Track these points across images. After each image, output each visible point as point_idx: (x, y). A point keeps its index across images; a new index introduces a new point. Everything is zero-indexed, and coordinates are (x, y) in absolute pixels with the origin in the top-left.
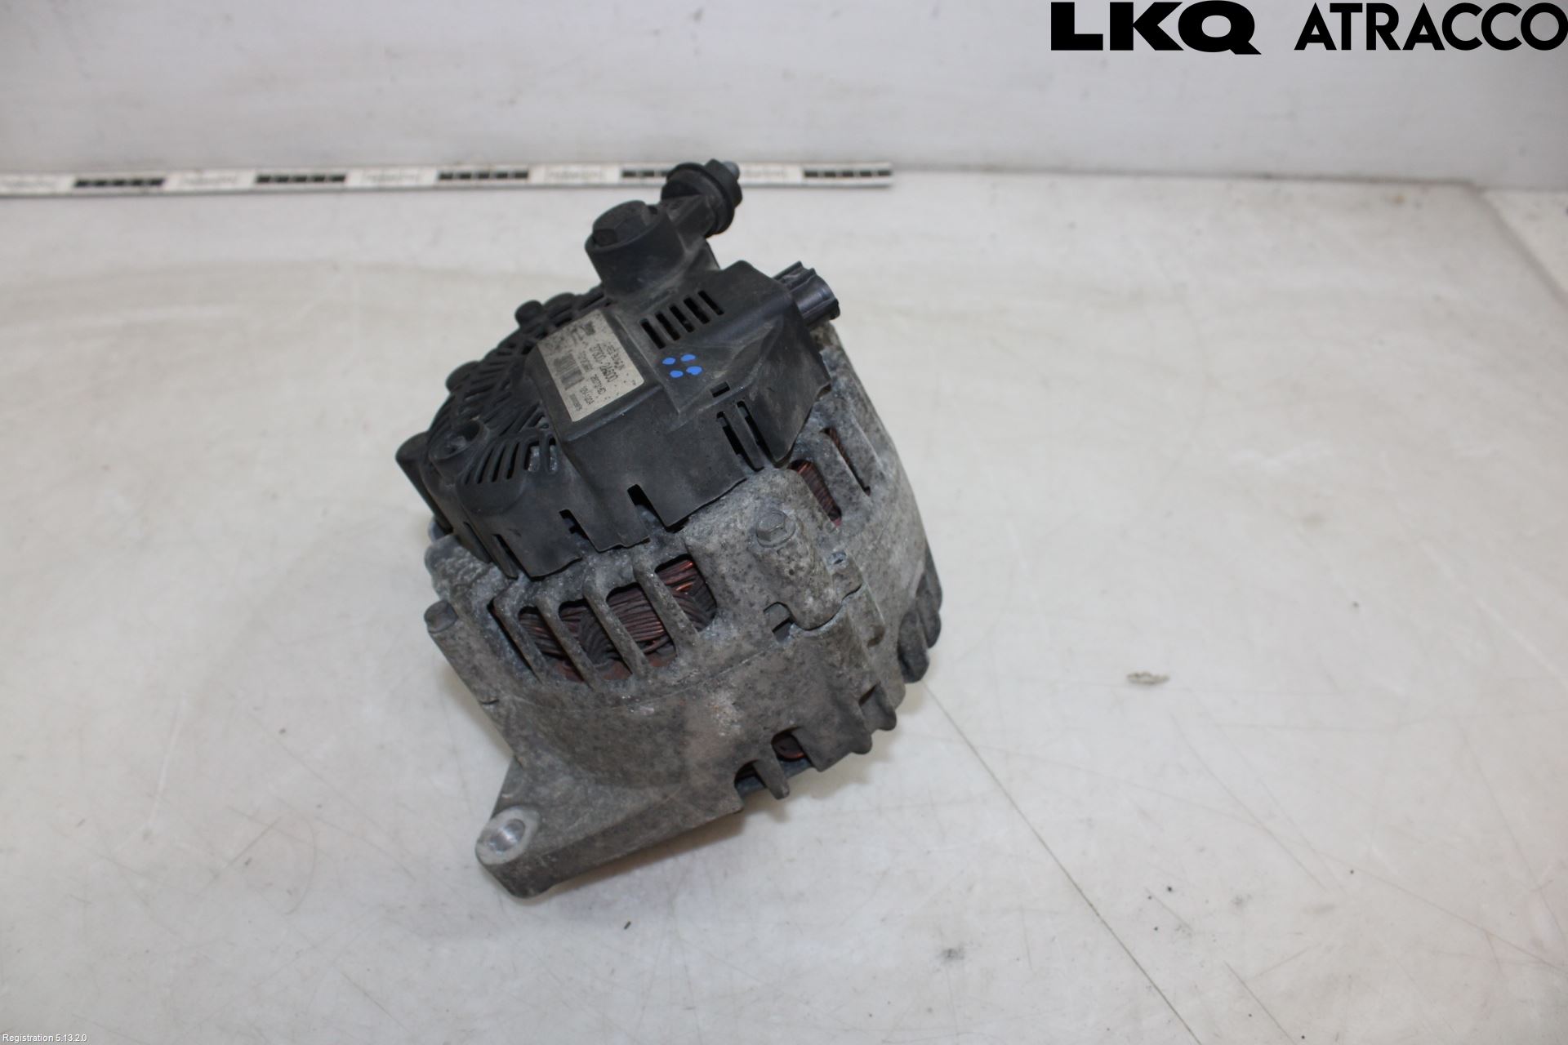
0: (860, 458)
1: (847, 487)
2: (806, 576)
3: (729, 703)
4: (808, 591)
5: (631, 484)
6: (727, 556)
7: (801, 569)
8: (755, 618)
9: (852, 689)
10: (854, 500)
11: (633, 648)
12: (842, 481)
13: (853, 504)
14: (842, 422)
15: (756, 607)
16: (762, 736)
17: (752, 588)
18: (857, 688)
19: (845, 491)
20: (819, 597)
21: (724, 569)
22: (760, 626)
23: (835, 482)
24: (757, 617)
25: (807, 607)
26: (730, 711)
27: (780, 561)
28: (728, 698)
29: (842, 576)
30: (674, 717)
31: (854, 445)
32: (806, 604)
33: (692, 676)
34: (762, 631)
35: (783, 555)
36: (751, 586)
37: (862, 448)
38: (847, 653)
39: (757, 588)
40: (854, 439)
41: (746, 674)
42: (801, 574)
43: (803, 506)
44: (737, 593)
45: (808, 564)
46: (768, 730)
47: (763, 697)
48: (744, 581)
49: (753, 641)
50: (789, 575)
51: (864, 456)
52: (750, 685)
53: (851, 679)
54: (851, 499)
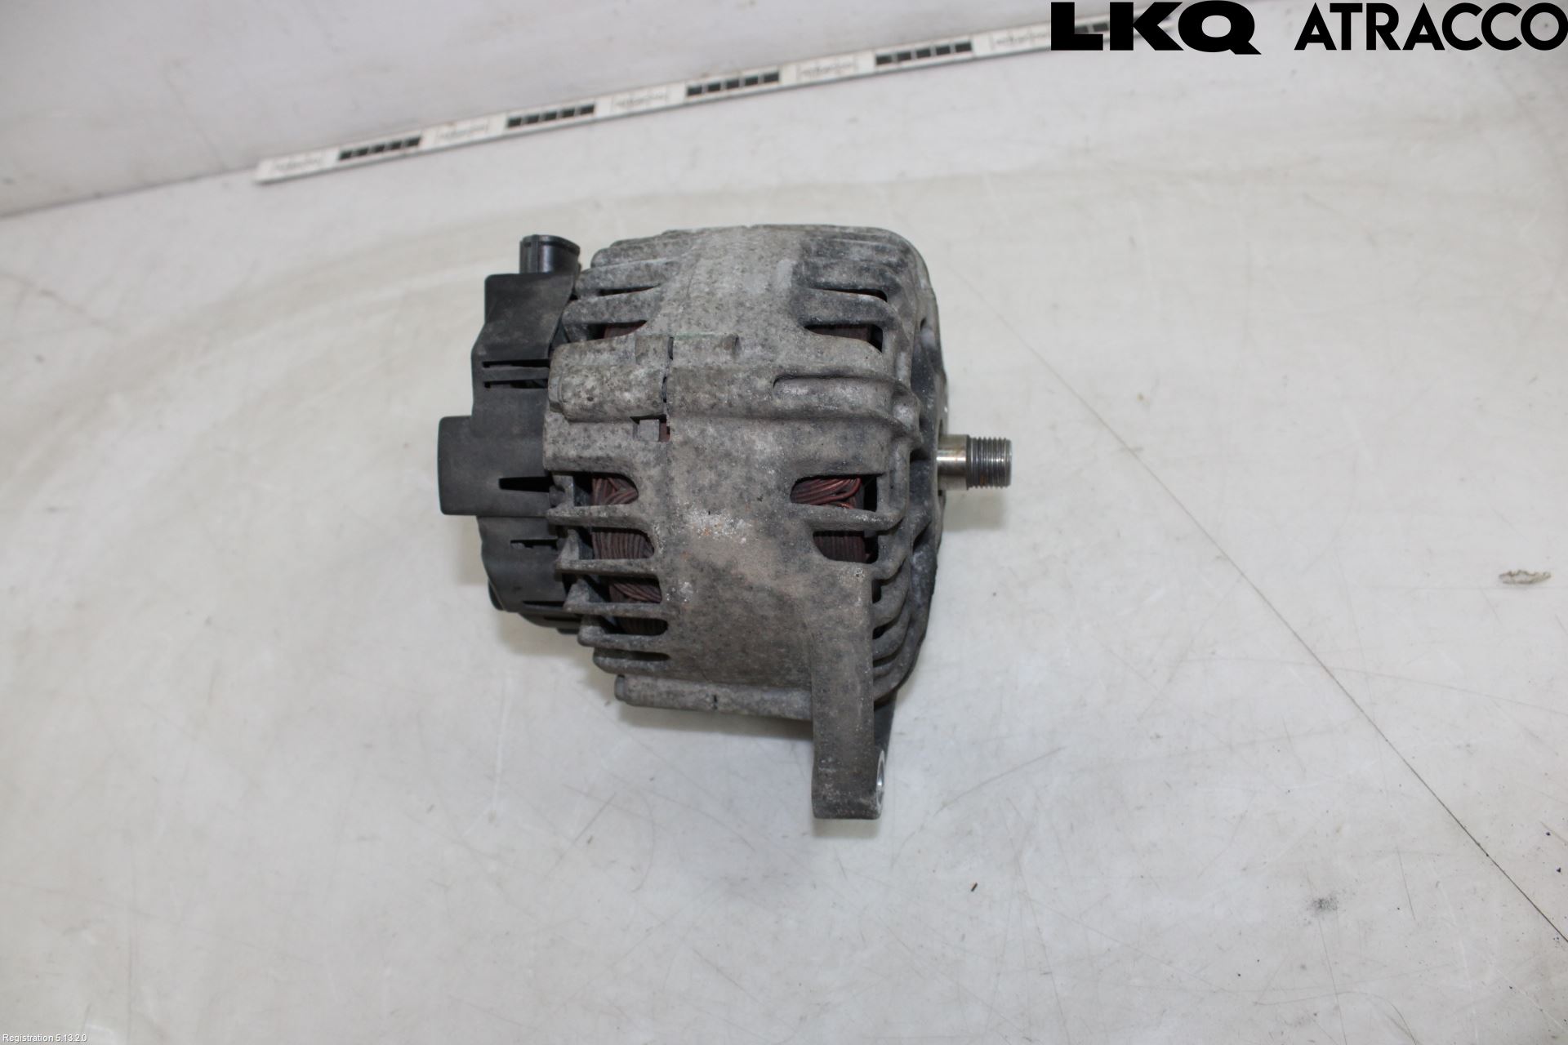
0: (639, 277)
1: (622, 305)
2: (602, 388)
3: (706, 517)
4: (617, 393)
5: (496, 485)
6: (564, 444)
7: (593, 388)
8: (633, 451)
9: (753, 399)
10: (639, 304)
11: (612, 564)
12: (615, 307)
13: (642, 307)
14: (597, 280)
15: (624, 444)
16: (769, 506)
17: (605, 438)
18: (754, 394)
19: (625, 309)
20: (631, 386)
21: (573, 453)
22: (643, 450)
23: (612, 315)
24: (634, 448)
25: (632, 401)
26: (715, 520)
27: (575, 404)
28: (700, 515)
29: (642, 354)
30: (702, 570)
31: (624, 278)
32: (629, 401)
33: (659, 532)
34: (649, 451)
35: (570, 399)
36: (603, 439)
37: (631, 272)
38: (708, 387)
39: (608, 434)
40: (619, 276)
41: (682, 486)
42: (597, 392)
43: (583, 356)
44: (600, 453)
45: (594, 381)
46: (764, 498)
47: (718, 484)
48: (595, 441)
49: (652, 464)
50: (592, 403)
51: (639, 273)
52: (697, 490)
53: (740, 396)
54: (636, 306)
